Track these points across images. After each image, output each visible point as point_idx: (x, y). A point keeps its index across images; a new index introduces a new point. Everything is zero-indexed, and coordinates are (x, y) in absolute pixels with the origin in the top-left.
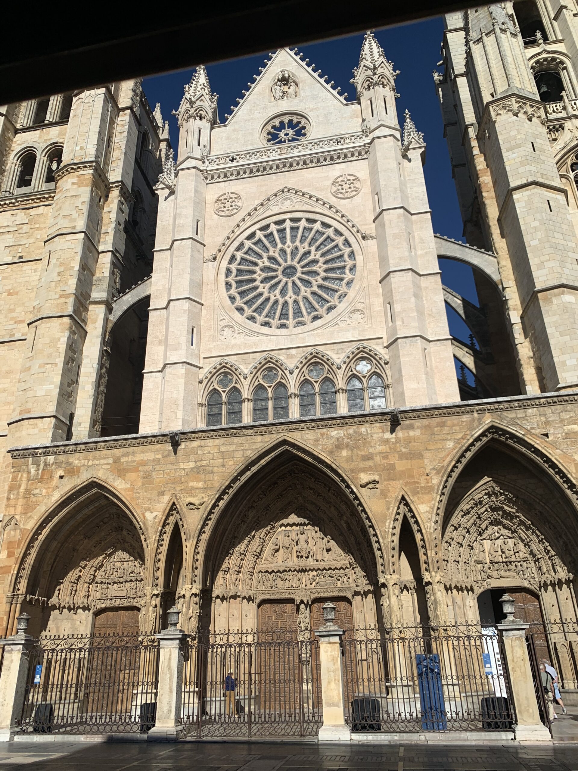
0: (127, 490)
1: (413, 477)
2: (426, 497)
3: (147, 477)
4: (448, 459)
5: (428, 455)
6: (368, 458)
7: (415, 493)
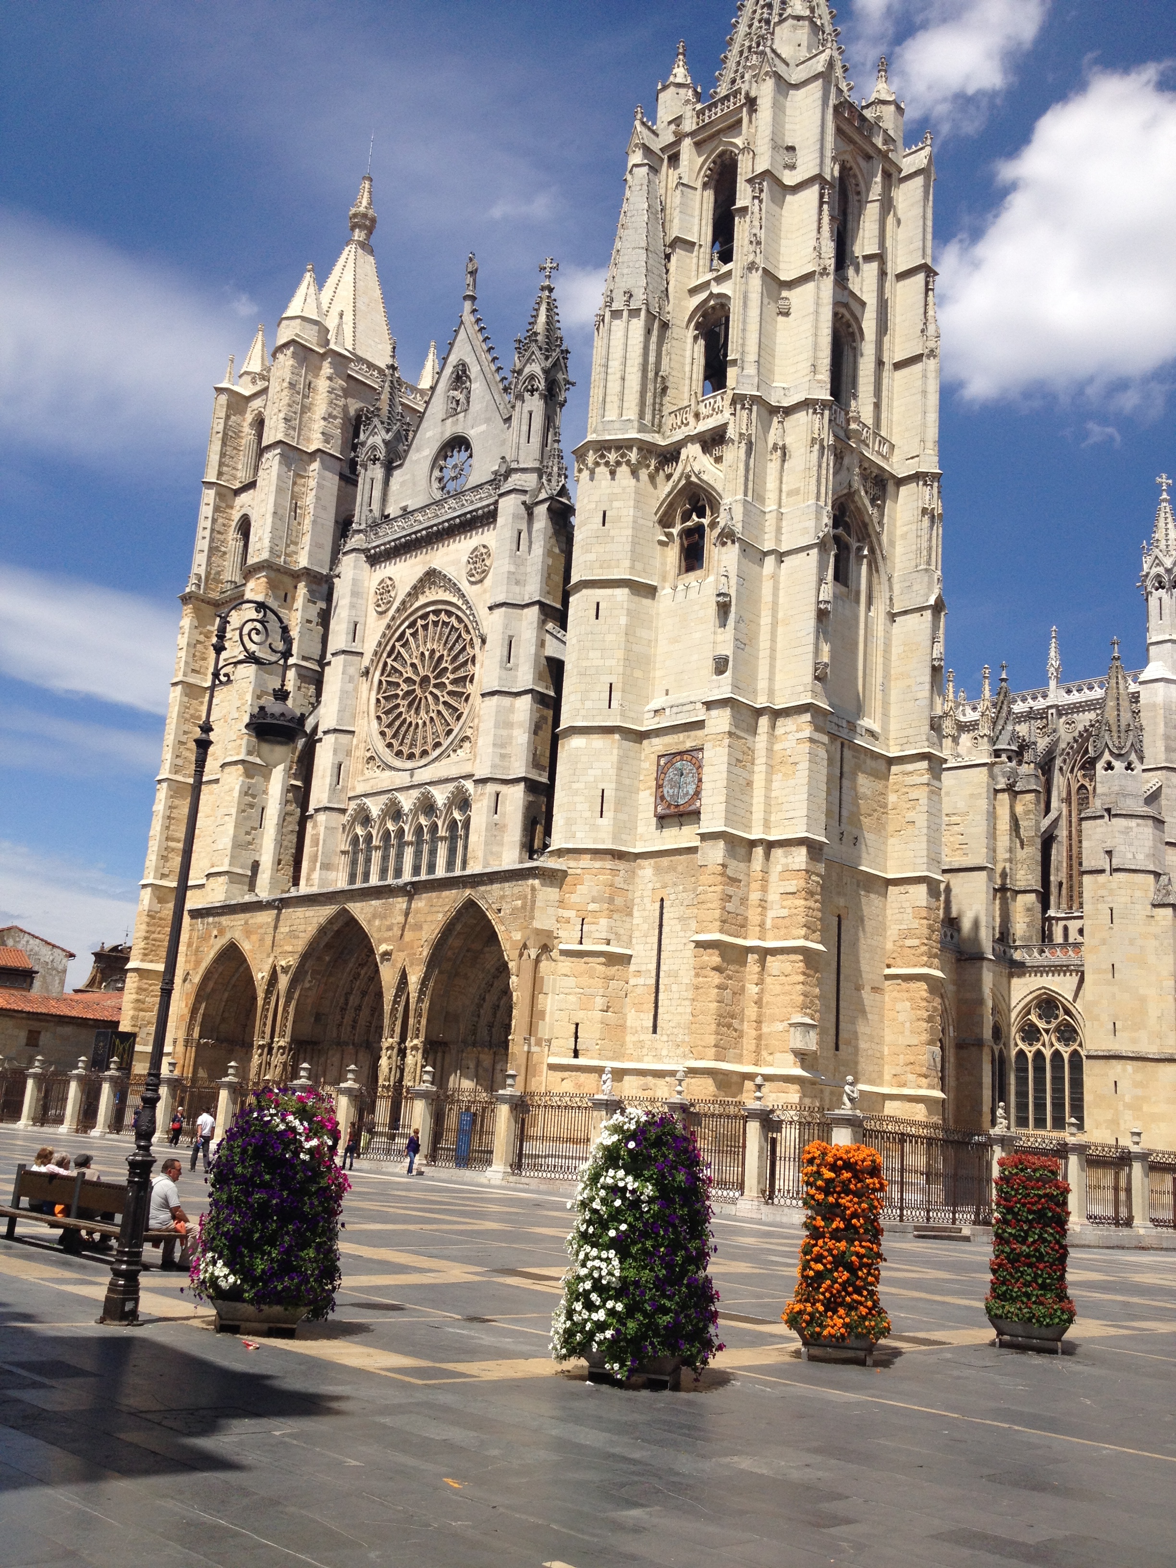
0: (251, 951)
1: (412, 948)
2: (418, 968)
3: (262, 940)
4: (437, 932)
5: (425, 927)
6: (390, 928)
7: (412, 964)
